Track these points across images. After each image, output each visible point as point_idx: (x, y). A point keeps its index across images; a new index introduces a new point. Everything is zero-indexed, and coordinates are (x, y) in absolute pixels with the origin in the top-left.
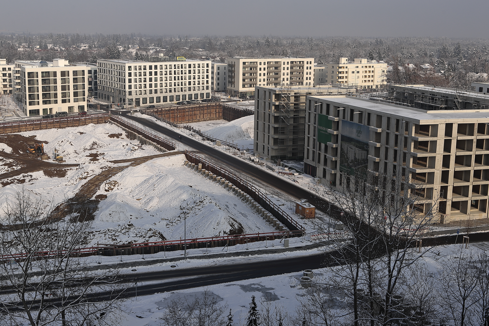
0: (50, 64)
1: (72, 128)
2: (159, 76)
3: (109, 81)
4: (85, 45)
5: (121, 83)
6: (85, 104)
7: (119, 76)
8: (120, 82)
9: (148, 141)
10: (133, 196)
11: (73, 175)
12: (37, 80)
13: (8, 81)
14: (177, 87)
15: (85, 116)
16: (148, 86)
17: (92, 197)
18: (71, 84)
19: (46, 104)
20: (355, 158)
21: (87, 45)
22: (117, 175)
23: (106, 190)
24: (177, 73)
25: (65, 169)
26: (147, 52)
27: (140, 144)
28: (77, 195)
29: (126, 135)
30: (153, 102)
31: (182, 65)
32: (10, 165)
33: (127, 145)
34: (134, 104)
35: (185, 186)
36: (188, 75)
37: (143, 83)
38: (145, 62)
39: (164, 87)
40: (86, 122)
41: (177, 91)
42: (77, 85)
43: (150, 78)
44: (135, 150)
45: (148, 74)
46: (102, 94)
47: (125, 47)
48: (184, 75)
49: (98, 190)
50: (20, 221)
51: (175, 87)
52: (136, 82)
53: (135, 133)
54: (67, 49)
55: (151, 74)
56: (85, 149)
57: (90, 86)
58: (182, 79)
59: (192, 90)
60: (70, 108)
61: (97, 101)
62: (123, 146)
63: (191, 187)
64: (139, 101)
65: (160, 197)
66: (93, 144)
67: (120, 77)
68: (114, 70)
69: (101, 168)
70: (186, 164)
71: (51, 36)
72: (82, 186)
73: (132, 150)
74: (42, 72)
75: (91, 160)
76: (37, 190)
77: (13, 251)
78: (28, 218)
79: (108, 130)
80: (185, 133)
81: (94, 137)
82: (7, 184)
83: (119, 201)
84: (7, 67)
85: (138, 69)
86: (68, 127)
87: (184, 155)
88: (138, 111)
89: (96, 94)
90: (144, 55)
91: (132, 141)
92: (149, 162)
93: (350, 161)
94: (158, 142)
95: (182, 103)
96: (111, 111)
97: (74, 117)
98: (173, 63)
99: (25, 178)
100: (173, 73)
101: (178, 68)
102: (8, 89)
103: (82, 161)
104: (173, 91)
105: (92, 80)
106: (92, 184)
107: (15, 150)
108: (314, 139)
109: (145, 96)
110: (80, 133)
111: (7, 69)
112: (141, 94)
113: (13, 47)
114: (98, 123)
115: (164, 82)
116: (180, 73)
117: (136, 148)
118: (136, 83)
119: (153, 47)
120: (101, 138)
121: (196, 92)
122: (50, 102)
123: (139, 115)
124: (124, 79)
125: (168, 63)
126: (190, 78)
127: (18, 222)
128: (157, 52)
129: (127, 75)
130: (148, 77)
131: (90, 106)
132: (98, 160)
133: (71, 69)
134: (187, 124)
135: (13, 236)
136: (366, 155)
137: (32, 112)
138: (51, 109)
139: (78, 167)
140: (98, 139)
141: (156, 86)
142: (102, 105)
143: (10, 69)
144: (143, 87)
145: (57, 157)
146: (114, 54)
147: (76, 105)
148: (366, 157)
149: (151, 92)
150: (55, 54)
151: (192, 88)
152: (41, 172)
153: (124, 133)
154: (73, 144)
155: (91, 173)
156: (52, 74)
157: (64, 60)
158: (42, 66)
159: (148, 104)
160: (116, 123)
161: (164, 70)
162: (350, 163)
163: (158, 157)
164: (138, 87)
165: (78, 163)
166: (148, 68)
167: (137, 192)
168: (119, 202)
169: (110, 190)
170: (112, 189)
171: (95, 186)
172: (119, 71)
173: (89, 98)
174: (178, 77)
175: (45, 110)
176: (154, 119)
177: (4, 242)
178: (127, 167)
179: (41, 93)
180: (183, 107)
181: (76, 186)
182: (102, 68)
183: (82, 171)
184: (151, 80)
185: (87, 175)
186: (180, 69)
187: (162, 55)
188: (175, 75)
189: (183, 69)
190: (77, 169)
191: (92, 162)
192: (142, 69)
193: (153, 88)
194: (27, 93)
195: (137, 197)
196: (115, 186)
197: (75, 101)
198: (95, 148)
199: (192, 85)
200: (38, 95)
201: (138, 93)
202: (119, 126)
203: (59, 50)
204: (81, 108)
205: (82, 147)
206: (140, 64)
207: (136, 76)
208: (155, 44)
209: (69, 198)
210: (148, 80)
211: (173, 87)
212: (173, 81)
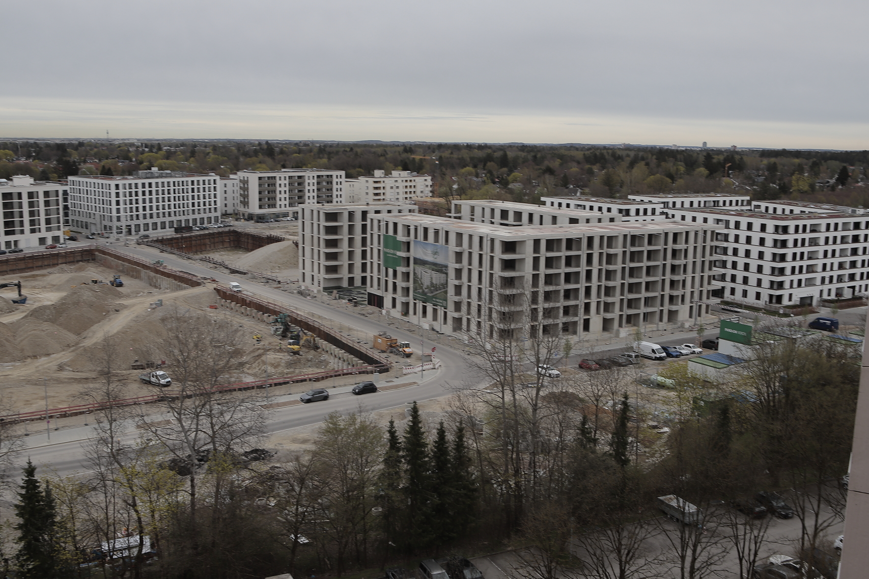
2: (154, 196)
3: (88, 204)
5: (105, 206)
6: (60, 233)
7: (103, 196)
8: (103, 204)
14: (178, 209)
16: (141, 209)
18: (42, 208)
19: (9, 234)
20: (432, 283)
24: (177, 192)
30: (148, 230)
36: (190, 194)
37: (134, 206)
38: (135, 178)
39: (161, 210)
41: (177, 215)
42: (49, 209)
45: (140, 194)
46: (78, 221)
48: (185, 194)
51: (175, 210)
52: (126, 204)
58: (183, 199)
59: (196, 213)
64: (131, 228)
85: (127, 187)
93: (425, 287)
98: (172, 180)
100: (172, 192)
101: (178, 185)
104: (172, 214)
108: (379, 265)
109: (137, 222)
112: (132, 220)
115: (160, 204)
116: (181, 192)
118: (126, 206)
121: (202, 215)
122: (14, 233)
124: (110, 201)
125: (165, 180)
126: (193, 198)
129: (113, 195)
130: (140, 197)
133: (41, 189)
136: (445, 278)
138: (16, 242)
141: (151, 208)
144: (134, 211)
147: (49, 236)
148: (445, 282)
149: (145, 217)
151: (196, 211)
156: (15, 196)
157: (27, 176)
159: (142, 232)
161: (160, 189)
162: (426, 289)
164: (128, 211)
166: (140, 186)
174: (179, 197)
175: (8, 243)
182: (76, 187)
184: (144, 201)
186: (181, 187)
187: (157, 169)
188: (175, 195)
189: (185, 187)
193: (148, 212)
197: (49, 230)
199: (196, 207)
201: (128, 219)
204: (56, 238)
207: (126, 197)
210: (140, 201)
211: (173, 209)
212: (172, 203)
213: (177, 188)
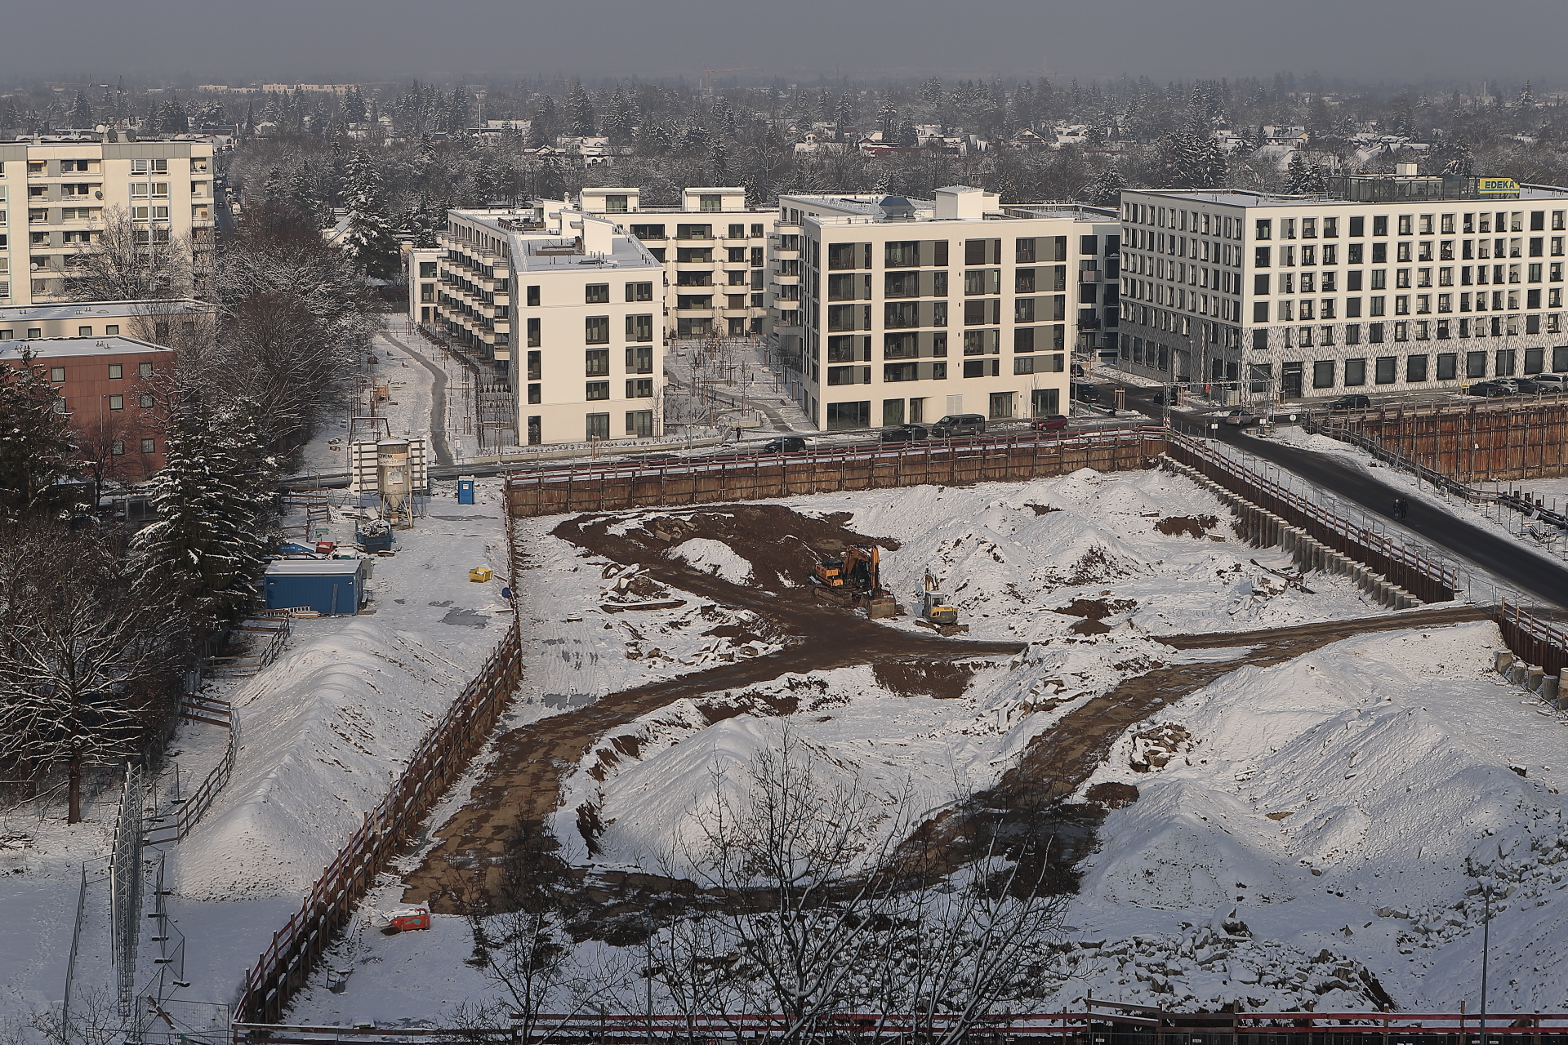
0: (923, 211)
1: (1003, 485)
2: (1391, 265)
3: (1171, 284)
4: (1074, 128)
5: (1220, 294)
6: (1061, 382)
7: (1217, 261)
8: (1216, 288)
9: (1331, 557)
10: (1254, 800)
11: (995, 689)
12: (868, 278)
13: (748, 278)
14: (1474, 313)
15: (1063, 437)
16: (1341, 309)
17: (1074, 790)
18: (1008, 295)
19: (898, 378)
21: (1082, 128)
22: (1185, 699)
23: (1136, 767)
24: (1475, 253)
25: (965, 662)
26: (1342, 158)
27: (1296, 568)
28: (1008, 777)
29: (1234, 526)
30: (1362, 382)
31: (1500, 216)
32: (739, 634)
33: (1237, 568)
34: (1277, 386)
35: (1496, 769)
36: (1525, 260)
37: (1318, 296)
38: (1330, 202)
39: (1413, 315)
40: (1061, 463)
41: (1472, 333)
42: (1031, 300)
43: (1350, 273)
44: (1273, 591)
45: (1343, 254)
46: (1138, 341)
47: (1246, 135)
48: (1507, 261)
49: (1101, 764)
50: (769, 873)
51: (1465, 315)
52: (1290, 290)
53: (1276, 518)
54: (998, 147)
55: (1356, 253)
56: (1053, 581)
57: (1088, 306)
58: (1498, 280)
59: (1543, 330)
60: (999, 400)
61: (1112, 373)
62: (1219, 573)
63: (1522, 773)
64: (1300, 375)
65: (1374, 813)
66: (1090, 560)
67: (1221, 267)
68: (1194, 236)
69: (1118, 667)
70: (1501, 667)
71: (934, 91)
72: (1032, 743)
73: (1258, 593)
74: (889, 245)
75: (1077, 628)
76: (843, 745)
77: (733, 1001)
78: (800, 866)
79: (1154, 500)
80: (1505, 526)
81: (1095, 528)
82: (725, 712)
83: (1192, 816)
84: (748, 220)
85: (1298, 232)
86: (987, 479)
87: (1490, 628)
88: (1293, 418)
89: (1111, 340)
90: (1328, 171)
91: (1259, 554)
92: (1333, 650)
94: (1378, 562)
95: (1495, 389)
96: (1175, 415)
97: (1013, 440)
98: (1459, 209)
99: (799, 693)
100: (1458, 250)
101: (1484, 228)
102: (749, 313)
103: (1039, 629)
104: (1454, 332)
105: (1098, 278)
106: (1074, 732)
107: (764, 571)
109: (1325, 354)
110: (1035, 507)
111: (748, 231)
112: (1309, 344)
113: (776, 140)
114: (1112, 469)
115: (1413, 292)
116: (1492, 253)
117: (1277, 582)
118: (1289, 297)
119: (1371, 136)
120: (1126, 536)
122: (913, 373)
123: (1295, 437)
124: (1238, 277)
125: (1437, 209)
126: (1535, 275)
127: (760, 881)
128: (1389, 158)
129: (1250, 257)
130: (1342, 268)
131: (1081, 393)
132: (1107, 629)
133: (1010, 232)
134: (1516, 486)
135: (734, 938)
137: (838, 412)
138: (917, 403)
139: (1018, 658)
140: (1110, 536)
141: (1378, 307)
142: (1133, 390)
143: (757, 230)
144: (1317, 313)
145: (935, 610)
146: (1195, 165)
147: (1022, 387)
149: (1353, 336)
150: (945, 167)
151: (1543, 321)
152: (863, 674)
153: (1225, 515)
154: (1003, 557)
155: (1073, 686)
156: (927, 253)
157: (981, 191)
158: (889, 218)
159: (1340, 389)
160: (1193, 470)
161: (1416, 239)
163: (1375, 629)
164: (1296, 314)
165: (1022, 640)
166: (1344, 228)
167: (1271, 780)
168: (1189, 820)
169: (1152, 768)
170: (1162, 763)
171: (1088, 742)
172: (1217, 239)
173: (1082, 359)
174: (1482, 269)
175: (892, 407)
176: (1362, 459)
177: (696, 960)
178: (1233, 666)
179: (878, 332)
180: (1497, 407)
181: (1009, 738)
182: (1142, 227)
183: (1036, 674)
184: (1355, 281)
185: (1057, 692)
186: (1493, 235)
187: (1411, 169)
188: (1467, 263)
189: (1508, 235)
190: (1015, 664)
191: (1081, 637)
192: (1320, 231)
193: (1366, 318)
194: (824, 334)
195: (1272, 804)
196: (1173, 748)
197: (1023, 368)
198: (1095, 579)
199: (1544, 309)
200: (868, 340)
201: (1295, 341)
202: (1204, 486)
203: (963, 147)
204: (1045, 399)
205: (1042, 572)
206: (1309, 212)
207: (1291, 264)
208: (1380, 121)
209: (975, 790)
210: (1342, 281)
211: (1457, 313)
212: (1457, 290)
213: (1476, 236)
